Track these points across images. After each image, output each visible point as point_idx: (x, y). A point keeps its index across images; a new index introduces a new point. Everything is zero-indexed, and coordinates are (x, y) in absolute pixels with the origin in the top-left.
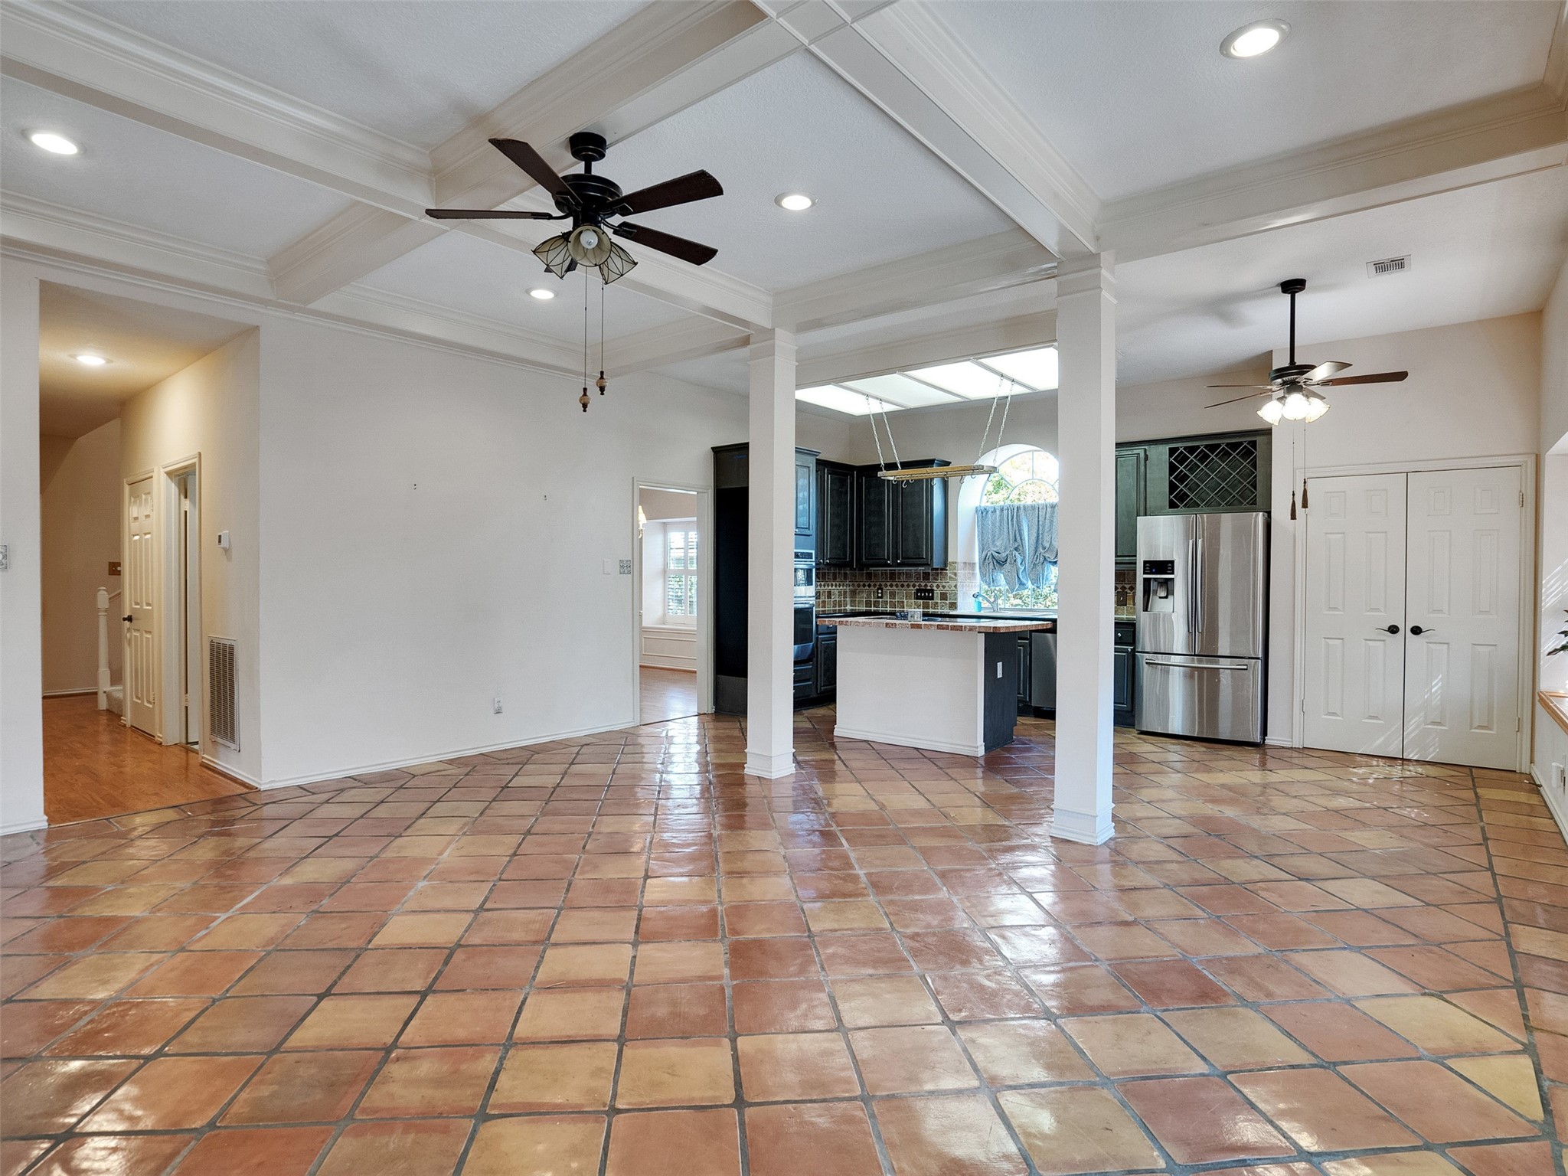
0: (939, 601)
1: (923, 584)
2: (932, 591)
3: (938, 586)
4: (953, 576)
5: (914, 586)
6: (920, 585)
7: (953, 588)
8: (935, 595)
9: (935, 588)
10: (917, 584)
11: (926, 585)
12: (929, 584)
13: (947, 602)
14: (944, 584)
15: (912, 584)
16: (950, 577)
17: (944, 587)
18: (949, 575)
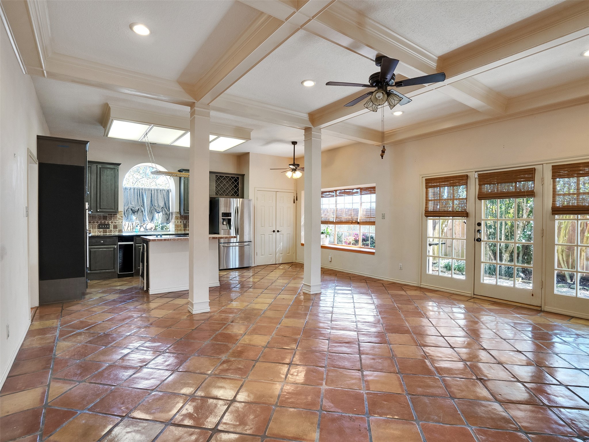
0: (113, 229)
1: (103, 221)
2: (109, 225)
3: (112, 222)
4: (120, 217)
5: (97, 222)
6: (101, 222)
7: (120, 223)
8: (110, 227)
9: (110, 223)
10: (99, 221)
11: (105, 222)
12: (107, 221)
13: (117, 229)
14: (115, 221)
15: (96, 221)
16: (119, 218)
17: (115, 223)
18: (118, 217)
